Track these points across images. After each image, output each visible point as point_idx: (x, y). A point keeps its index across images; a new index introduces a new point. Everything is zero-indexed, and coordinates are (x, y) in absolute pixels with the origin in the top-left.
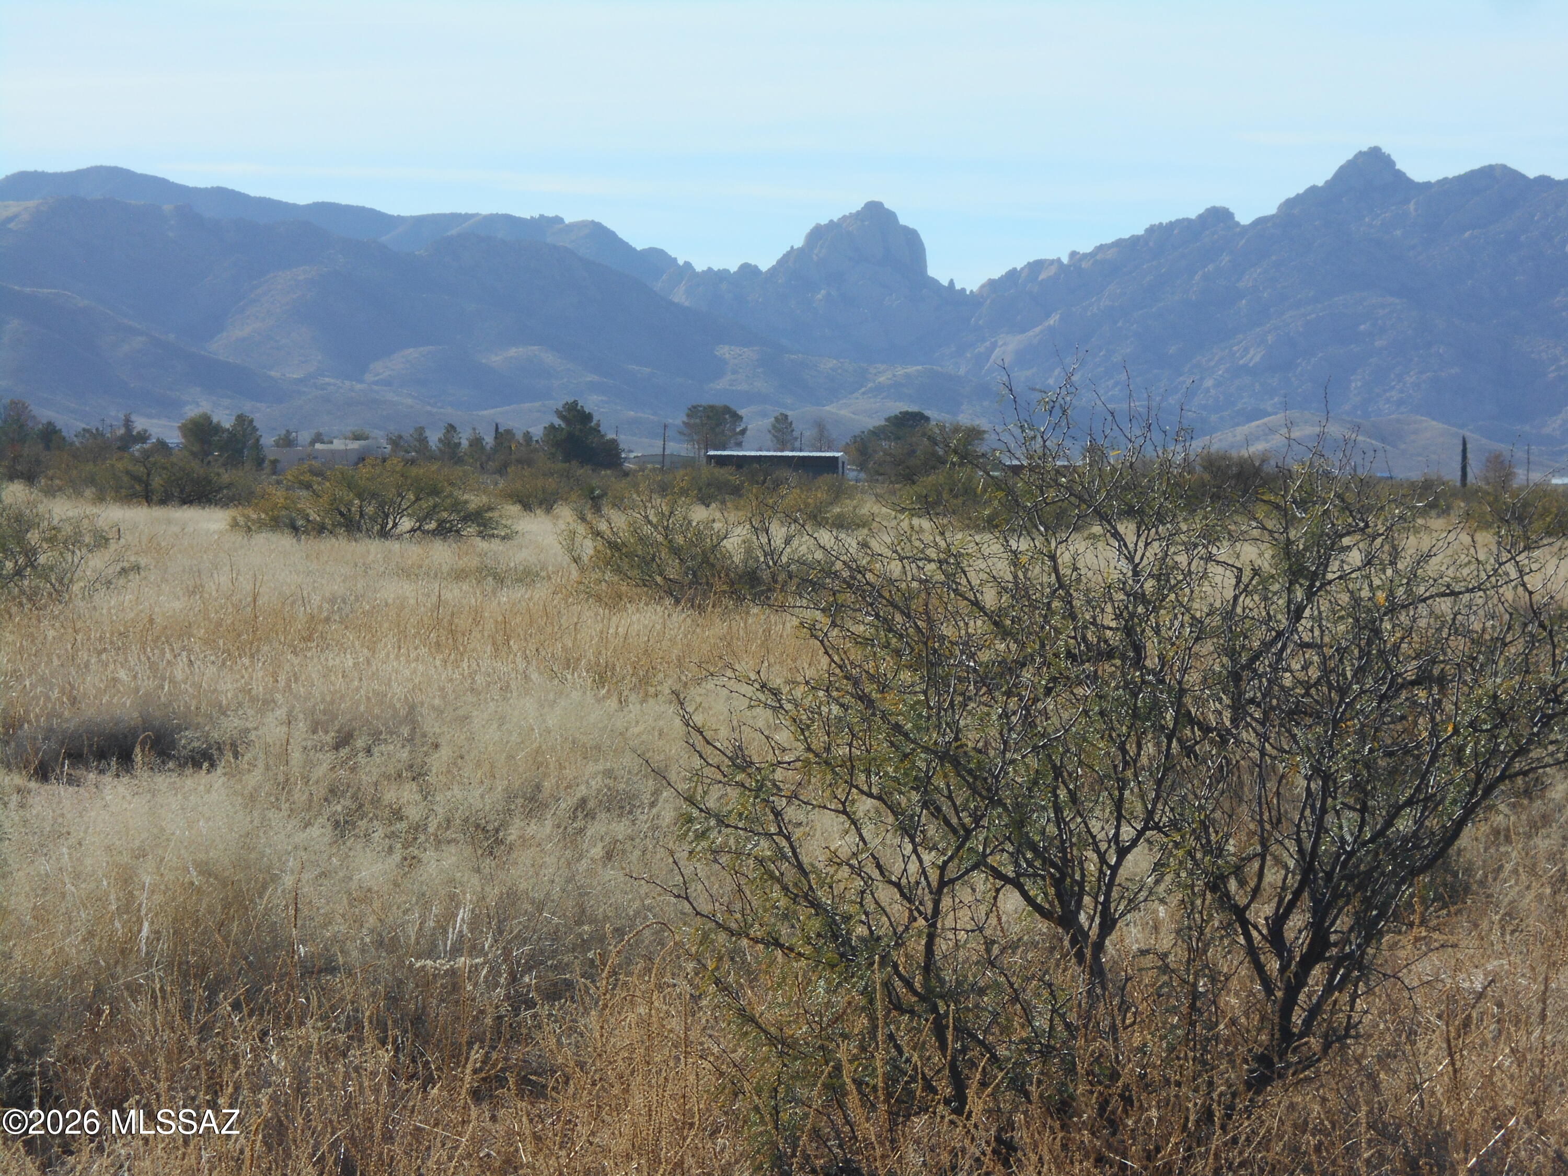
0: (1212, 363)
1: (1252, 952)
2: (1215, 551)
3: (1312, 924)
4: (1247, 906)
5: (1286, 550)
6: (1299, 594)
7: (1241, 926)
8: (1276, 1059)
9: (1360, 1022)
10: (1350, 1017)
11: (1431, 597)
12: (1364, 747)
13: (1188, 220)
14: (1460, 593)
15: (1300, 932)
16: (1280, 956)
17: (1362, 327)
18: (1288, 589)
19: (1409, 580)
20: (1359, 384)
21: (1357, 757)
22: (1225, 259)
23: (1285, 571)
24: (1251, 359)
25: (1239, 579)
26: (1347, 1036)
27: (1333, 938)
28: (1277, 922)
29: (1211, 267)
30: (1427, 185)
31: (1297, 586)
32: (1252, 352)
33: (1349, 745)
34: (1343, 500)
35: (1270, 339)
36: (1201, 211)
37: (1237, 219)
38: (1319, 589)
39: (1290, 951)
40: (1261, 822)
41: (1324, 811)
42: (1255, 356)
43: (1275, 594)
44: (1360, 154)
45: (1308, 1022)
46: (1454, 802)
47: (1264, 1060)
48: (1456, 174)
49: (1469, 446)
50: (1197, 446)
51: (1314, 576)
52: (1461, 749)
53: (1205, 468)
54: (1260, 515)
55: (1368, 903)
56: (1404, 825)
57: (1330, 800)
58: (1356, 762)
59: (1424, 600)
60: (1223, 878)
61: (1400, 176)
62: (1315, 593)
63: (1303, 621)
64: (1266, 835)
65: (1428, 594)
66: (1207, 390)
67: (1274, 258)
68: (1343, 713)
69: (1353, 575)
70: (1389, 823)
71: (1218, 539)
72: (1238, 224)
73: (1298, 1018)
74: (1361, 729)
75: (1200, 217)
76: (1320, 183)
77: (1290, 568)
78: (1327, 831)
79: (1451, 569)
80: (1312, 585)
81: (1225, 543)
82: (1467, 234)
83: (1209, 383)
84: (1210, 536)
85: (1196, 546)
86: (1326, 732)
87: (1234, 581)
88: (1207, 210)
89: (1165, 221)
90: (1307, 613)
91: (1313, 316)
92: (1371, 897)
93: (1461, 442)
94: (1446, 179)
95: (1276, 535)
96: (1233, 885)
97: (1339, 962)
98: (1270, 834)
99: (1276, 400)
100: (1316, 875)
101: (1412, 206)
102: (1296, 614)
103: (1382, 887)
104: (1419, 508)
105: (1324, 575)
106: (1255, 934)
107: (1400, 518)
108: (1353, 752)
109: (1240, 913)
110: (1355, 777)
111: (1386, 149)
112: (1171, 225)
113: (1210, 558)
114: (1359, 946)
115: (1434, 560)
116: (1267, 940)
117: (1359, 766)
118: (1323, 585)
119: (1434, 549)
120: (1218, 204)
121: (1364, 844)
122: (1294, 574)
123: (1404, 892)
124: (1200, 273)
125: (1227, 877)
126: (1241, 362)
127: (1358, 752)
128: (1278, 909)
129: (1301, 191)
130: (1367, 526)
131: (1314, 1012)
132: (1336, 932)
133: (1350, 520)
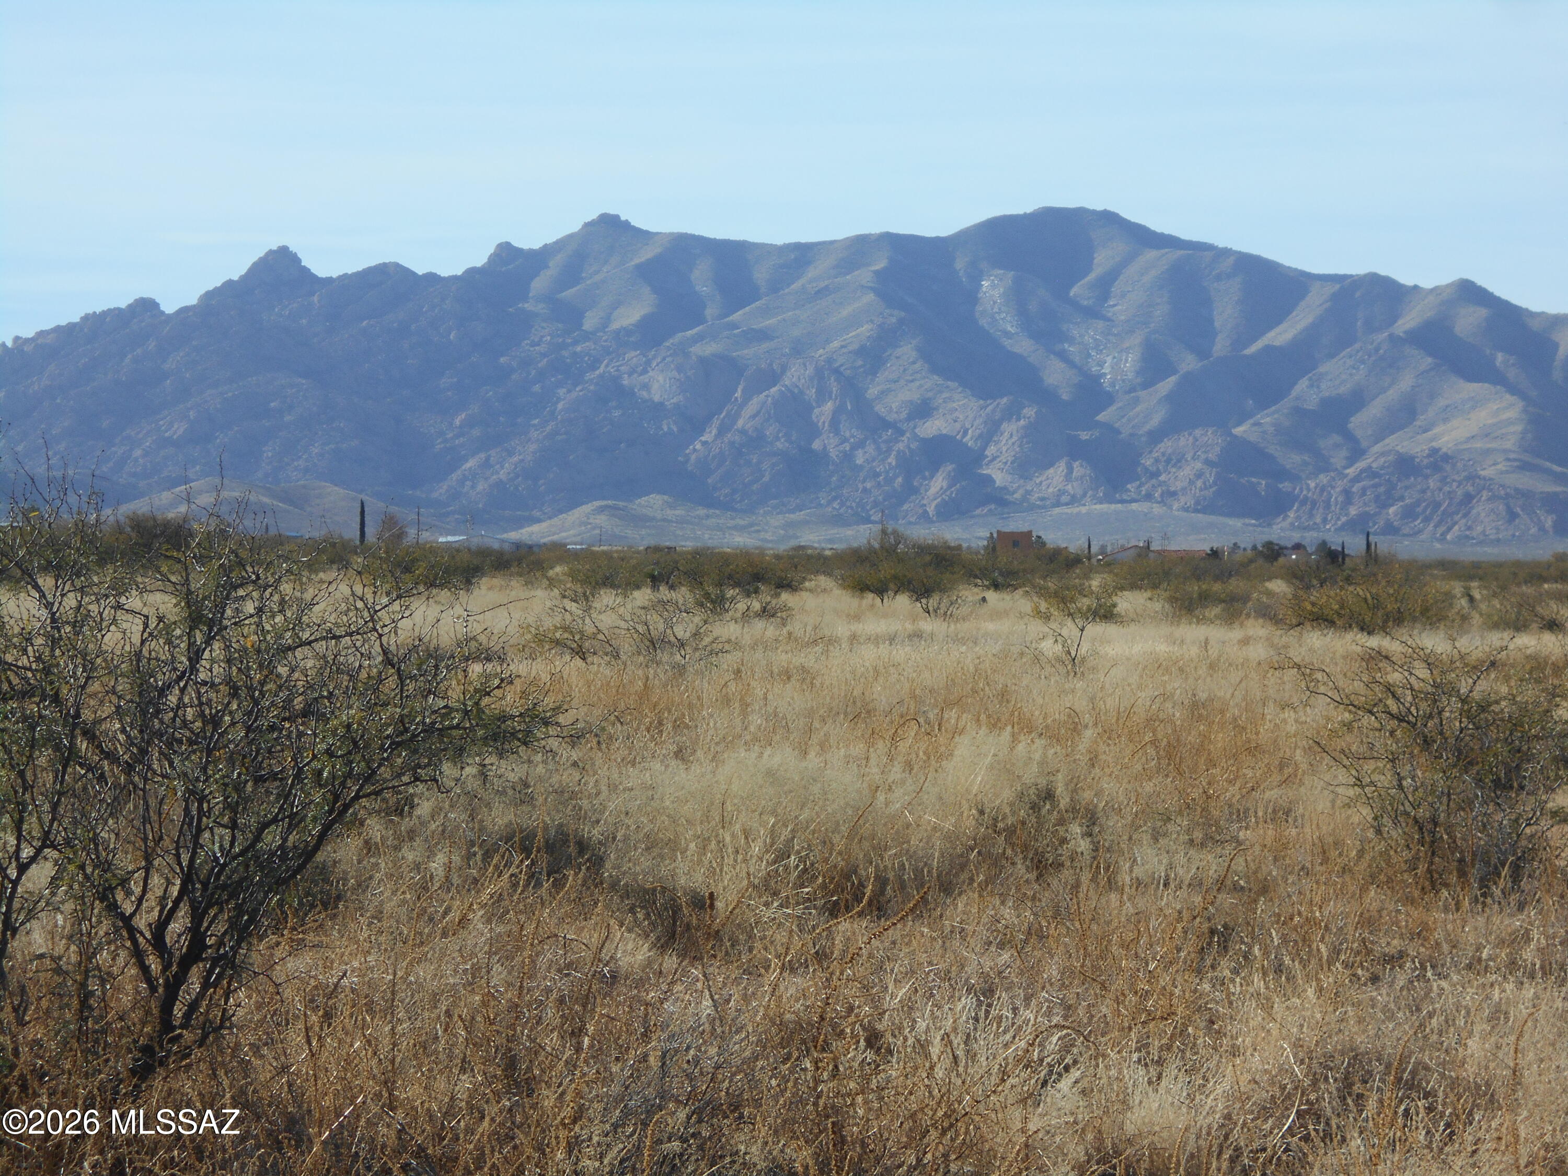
0: (141, 436)
1: (138, 955)
2: (123, 600)
3: (190, 929)
4: (133, 914)
5: (188, 598)
6: (199, 637)
7: (128, 933)
8: (157, 1049)
9: (233, 1015)
10: (224, 1010)
11: (316, 640)
12: (233, 772)
13: (118, 309)
14: (341, 637)
15: (179, 936)
16: (161, 957)
17: (272, 405)
18: (188, 634)
19: (295, 625)
20: (270, 454)
21: (226, 780)
22: (152, 345)
23: (185, 619)
24: (175, 432)
25: (146, 626)
26: (221, 1026)
27: (209, 941)
28: (160, 928)
29: (139, 351)
30: (329, 280)
31: (197, 632)
32: (176, 426)
33: (221, 770)
34: (237, 556)
35: (192, 414)
36: (131, 301)
37: (162, 308)
38: (216, 634)
39: (171, 954)
40: (145, 839)
41: (200, 830)
42: (179, 429)
43: (177, 638)
44: (271, 252)
45: (187, 1016)
46: (315, 819)
47: (147, 1050)
48: (355, 270)
49: (366, 509)
50: (126, 509)
51: (211, 624)
52: (320, 773)
53: (133, 528)
54: (164, 569)
55: (239, 910)
56: (272, 839)
57: (204, 819)
58: (226, 785)
59: (310, 643)
60: (112, 889)
61: (306, 272)
62: (214, 638)
63: (204, 662)
64: (149, 851)
65: (313, 638)
66: (136, 460)
67: (195, 343)
68: (216, 743)
69: (247, 622)
70: (258, 838)
71: (126, 591)
72: (163, 313)
73: (178, 1011)
74: (231, 757)
75: (130, 306)
76: (235, 277)
77: (190, 615)
78: (202, 847)
79: (334, 615)
80: (210, 630)
81: (134, 593)
82: (365, 323)
83: (138, 453)
84: (120, 589)
85: (107, 596)
86: (201, 759)
87: (141, 628)
88: (136, 300)
89: (98, 310)
90: (206, 655)
91: (230, 394)
92: (242, 904)
93: (359, 505)
94: (345, 275)
95: (178, 587)
96: (120, 895)
97: (215, 962)
98: (154, 850)
99: (198, 467)
100: (193, 885)
101: (315, 299)
102: (195, 657)
103: (251, 895)
104: (304, 562)
105: (221, 622)
106: (141, 939)
107: (287, 571)
108: (223, 777)
109: (127, 921)
110: (226, 798)
111: (293, 248)
112: (104, 314)
113: (119, 607)
114: (232, 948)
115: (316, 609)
116: (151, 944)
117: (229, 789)
118: (220, 630)
119: (317, 599)
120: (145, 295)
121: (235, 858)
122: (193, 621)
123: (271, 899)
124: (130, 356)
125: (116, 888)
126: (167, 434)
127: (228, 776)
128: (160, 916)
129: (219, 285)
130: (258, 578)
131: (193, 1007)
132: (211, 935)
133: (244, 574)
